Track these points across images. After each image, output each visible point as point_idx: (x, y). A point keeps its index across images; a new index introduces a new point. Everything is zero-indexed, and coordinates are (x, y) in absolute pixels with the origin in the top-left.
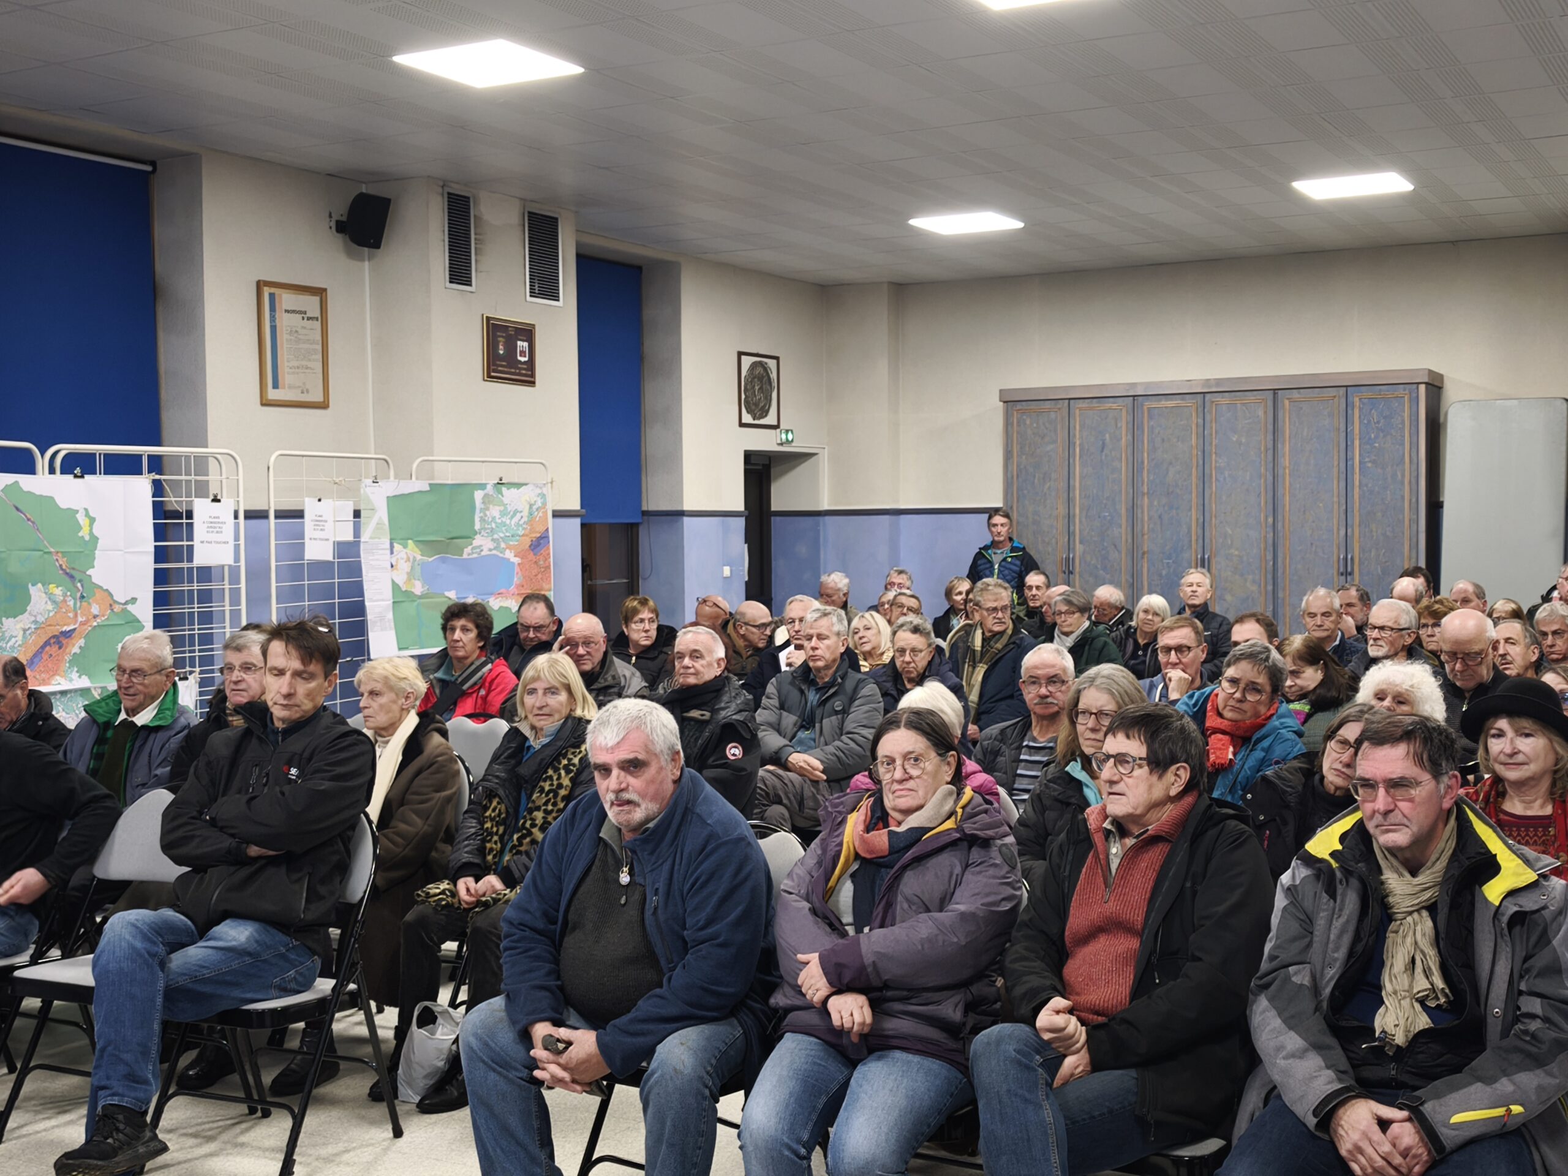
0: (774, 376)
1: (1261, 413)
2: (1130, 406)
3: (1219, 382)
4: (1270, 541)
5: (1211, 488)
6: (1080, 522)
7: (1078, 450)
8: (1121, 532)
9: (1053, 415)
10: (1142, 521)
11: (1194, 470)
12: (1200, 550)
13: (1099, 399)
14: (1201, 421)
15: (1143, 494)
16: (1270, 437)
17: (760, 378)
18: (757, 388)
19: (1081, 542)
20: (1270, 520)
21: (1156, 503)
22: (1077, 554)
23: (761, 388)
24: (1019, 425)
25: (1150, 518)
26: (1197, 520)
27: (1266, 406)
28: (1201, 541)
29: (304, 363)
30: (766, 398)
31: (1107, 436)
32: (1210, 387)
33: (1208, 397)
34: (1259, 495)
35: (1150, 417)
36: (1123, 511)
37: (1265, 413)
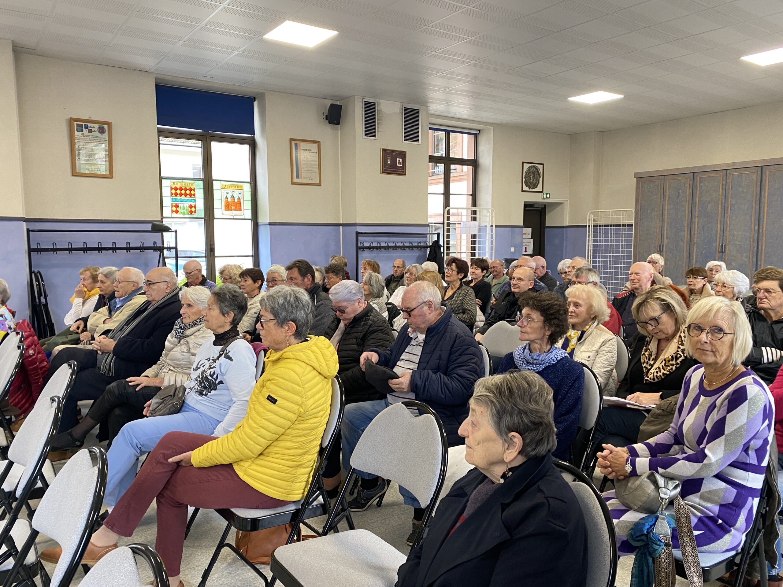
0: (541, 171)
1: (754, 177)
2: (692, 178)
3: (734, 164)
4: (756, 238)
5: (727, 213)
6: (667, 229)
7: (667, 198)
8: (685, 234)
9: (657, 183)
10: (694, 229)
11: (720, 206)
12: (721, 242)
13: (677, 175)
14: (724, 182)
15: (695, 217)
16: (758, 189)
17: (534, 173)
18: (531, 176)
19: (667, 238)
20: (756, 228)
21: (701, 221)
22: (665, 244)
23: (534, 177)
24: (642, 188)
25: (698, 228)
26: (720, 228)
27: (757, 174)
28: (721, 238)
29: (310, 169)
30: (536, 180)
31: (680, 191)
32: (729, 166)
33: (728, 171)
34: (751, 216)
35: (701, 182)
36: (686, 225)
37: (757, 177)
